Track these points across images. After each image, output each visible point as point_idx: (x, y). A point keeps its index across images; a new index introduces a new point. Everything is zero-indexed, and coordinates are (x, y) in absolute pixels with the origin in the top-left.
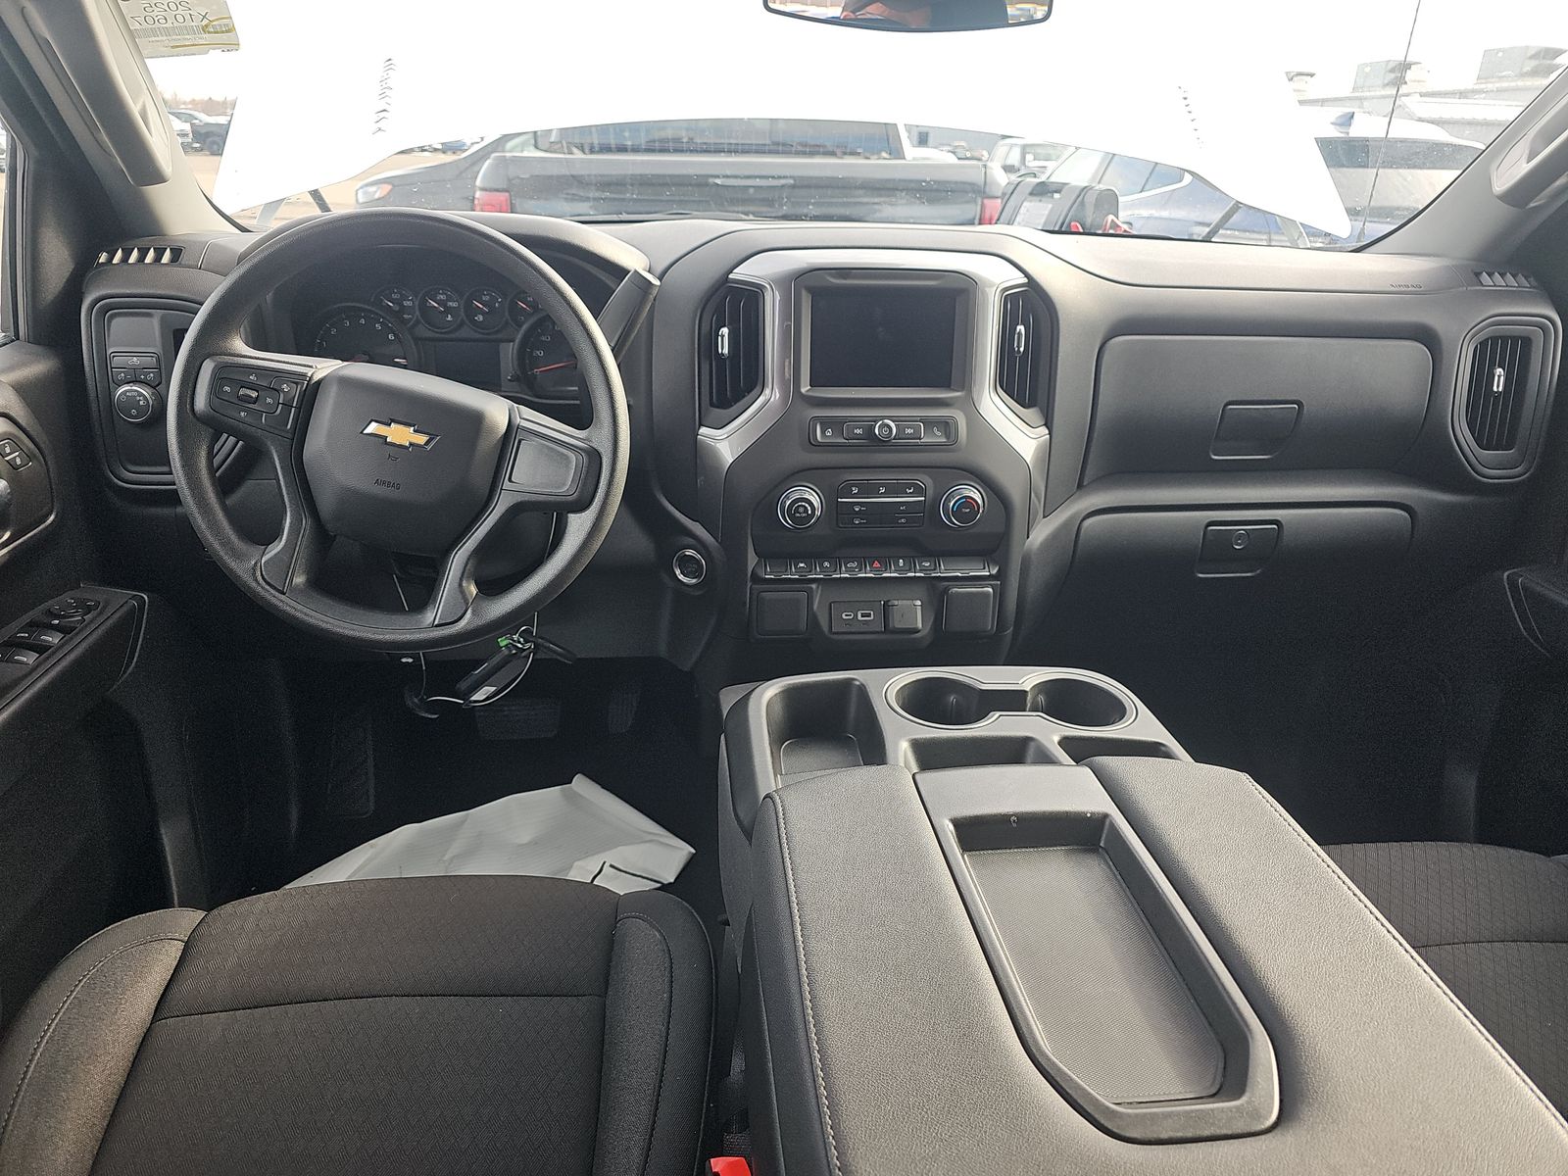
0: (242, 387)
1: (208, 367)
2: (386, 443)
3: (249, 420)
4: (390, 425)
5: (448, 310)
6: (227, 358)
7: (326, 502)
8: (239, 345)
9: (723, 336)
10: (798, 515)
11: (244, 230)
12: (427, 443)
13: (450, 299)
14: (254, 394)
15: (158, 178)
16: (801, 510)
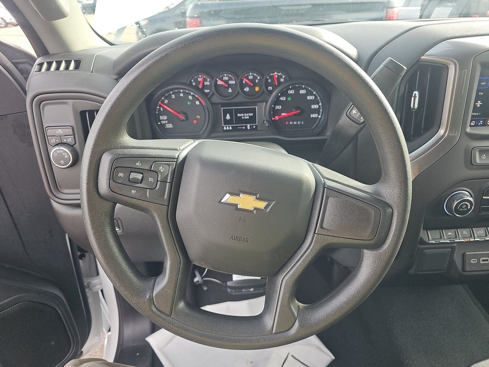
0: (131, 172)
1: (106, 160)
2: (237, 209)
3: (138, 196)
4: (239, 195)
5: (230, 86)
6: (120, 151)
7: (194, 251)
8: (127, 140)
9: (415, 97)
10: (462, 209)
11: (111, 44)
12: (266, 207)
13: (230, 79)
14: (140, 176)
15: (61, 14)
16: (464, 206)
